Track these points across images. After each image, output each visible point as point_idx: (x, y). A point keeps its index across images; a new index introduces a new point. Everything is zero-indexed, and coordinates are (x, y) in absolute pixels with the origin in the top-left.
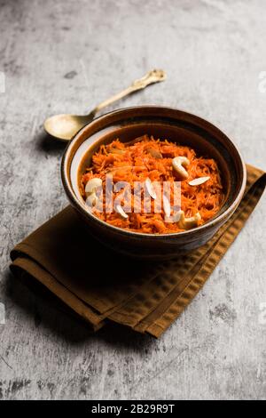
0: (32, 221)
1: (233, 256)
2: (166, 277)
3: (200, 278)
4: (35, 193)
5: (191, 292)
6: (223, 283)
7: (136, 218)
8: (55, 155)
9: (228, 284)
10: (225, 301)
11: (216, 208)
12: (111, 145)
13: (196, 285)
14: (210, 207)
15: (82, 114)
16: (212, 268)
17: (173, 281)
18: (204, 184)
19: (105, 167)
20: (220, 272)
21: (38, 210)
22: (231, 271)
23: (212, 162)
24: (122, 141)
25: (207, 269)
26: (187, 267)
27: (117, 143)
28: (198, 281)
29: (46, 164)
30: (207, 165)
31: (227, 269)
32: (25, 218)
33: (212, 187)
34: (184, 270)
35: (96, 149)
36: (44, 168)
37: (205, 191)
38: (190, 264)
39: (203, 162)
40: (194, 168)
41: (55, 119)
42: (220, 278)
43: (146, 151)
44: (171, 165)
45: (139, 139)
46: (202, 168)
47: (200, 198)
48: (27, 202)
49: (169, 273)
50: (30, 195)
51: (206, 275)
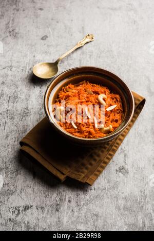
1: (128, 141)
2: (95, 153)
3: (112, 153)
4: (30, 107)
5: (107, 160)
6: (122, 155)
7: (81, 128)
9: (125, 155)
10: (124, 164)
11: (120, 121)
12: (67, 86)
13: (110, 157)
14: (117, 121)
15: (51, 62)
16: (117, 148)
17: (99, 156)
18: (114, 109)
19: (65, 100)
20: (121, 149)
22: (127, 148)
23: (118, 96)
24: (73, 84)
25: (115, 148)
26: (105, 148)
27: (70, 85)
28: (110, 155)
29: (34, 91)
30: (115, 98)
31: (124, 148)
32: (25, 121)
33: (118, 110)
34: (104, 150)
35: (60, 89)
36: (33, 93)
37: (114, 112)
38: (106, 146)
39: (113, 95)
40: (108, 100)
42: (121, 152)
43: (85, 90)
44: (98, 99)
45: (81, 83)
46: (113, 99)
47: (112, 117)
48: (25, 113)
49: (97, 151)
50: (27, 108)
51: (114, 151)
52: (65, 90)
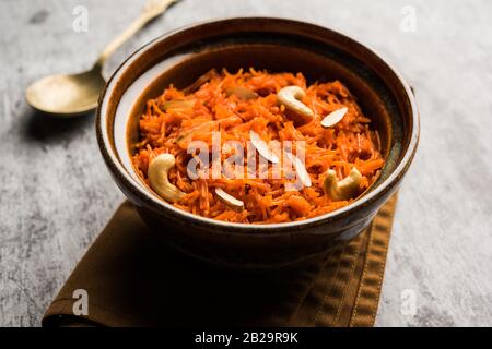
0: (57, 258)
1: (404, 228)
2: (323, 289)
3: (372, 276)
4: (46, 210)
5: (368, 303)
6: (408, 274)
7: (255, 202)
8: (58, 142)
9: (417, 273)
10: (425, 302)
11: (375, 154)
12: (163, 97)
13: (371, 289)
14: (365, 156)
16: (383, 255)
17: (337, 293)
18: (341, 122)
19: (167, 135)
20: (396, 257)
21: (61, 237)
22: (412, 251)
23: (337, 84)
24: (179, 88)
25: (376, 258)
26: (346, 264)
27: (171, 91)
28: (370, 282)
29: (47, 161)
30: (331, 92)
31: (405, 250)
32: (42, 256)
33: (352, 124)
34: (344, 270)
36: (46, 167)
37: (347, 132)
38: (348, 257)
39: (323, 88)
40: (315, 101)
41: (38, 87)
42: (400, 267)
43: (227, 93)
44: (278, 104)
45: (203, 78)
46: (325, 98)
47: (345, 146)
48: (36, 230)
49: (321, 280)
50: (37, 216)
51: (378, 267)
52: (157, 109)
